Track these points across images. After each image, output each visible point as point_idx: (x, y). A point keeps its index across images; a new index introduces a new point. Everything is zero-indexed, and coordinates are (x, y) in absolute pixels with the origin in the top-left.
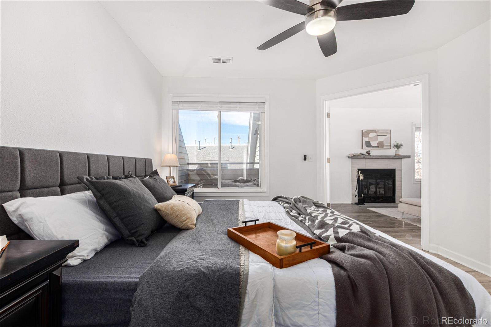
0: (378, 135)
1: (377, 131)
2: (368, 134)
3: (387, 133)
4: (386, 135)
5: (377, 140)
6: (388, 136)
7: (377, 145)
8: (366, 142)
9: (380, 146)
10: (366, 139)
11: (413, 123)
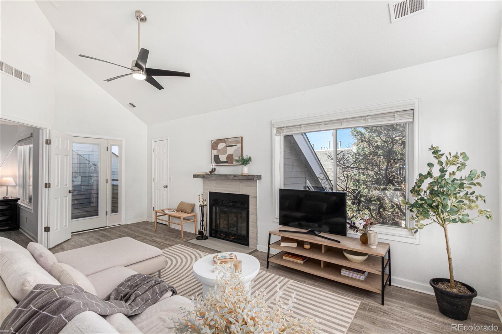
0: (227, 146)
1: (226, 139)
2: (217, 146)
3: (238, 142)
4: (237, 145)
5: (226, 153)
6: (239, 145)
7: (225, 160)
8: (215, 156)
9: (230, 160)
10: (215, 152)
11: (272, 121)
